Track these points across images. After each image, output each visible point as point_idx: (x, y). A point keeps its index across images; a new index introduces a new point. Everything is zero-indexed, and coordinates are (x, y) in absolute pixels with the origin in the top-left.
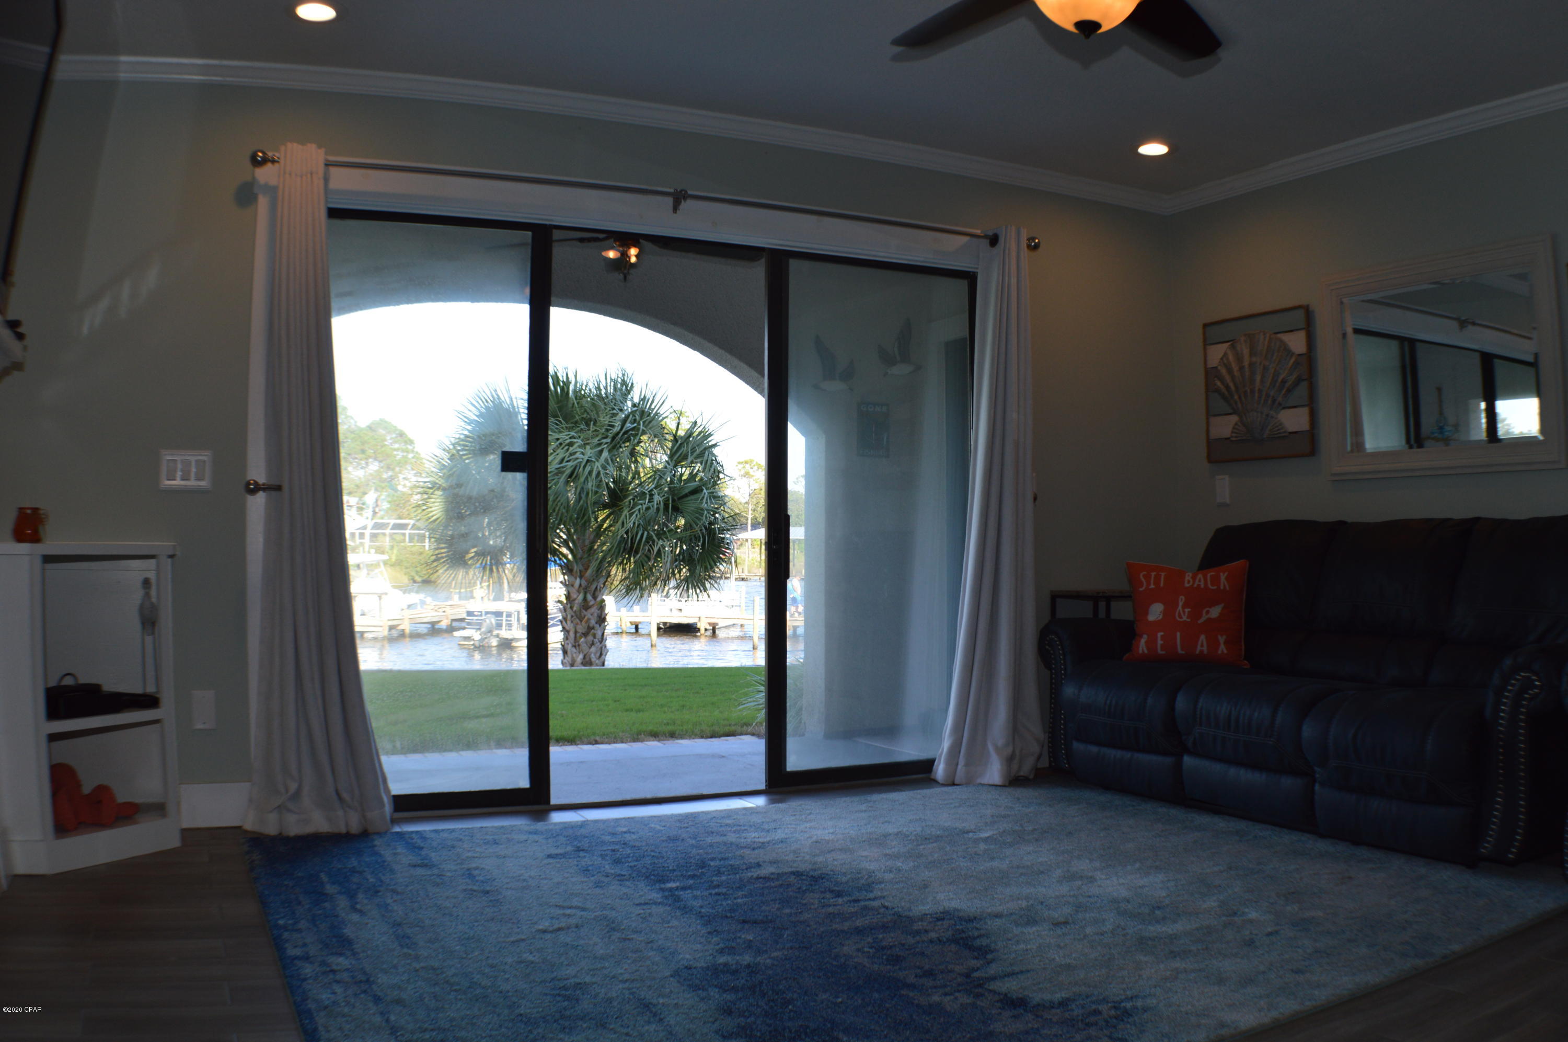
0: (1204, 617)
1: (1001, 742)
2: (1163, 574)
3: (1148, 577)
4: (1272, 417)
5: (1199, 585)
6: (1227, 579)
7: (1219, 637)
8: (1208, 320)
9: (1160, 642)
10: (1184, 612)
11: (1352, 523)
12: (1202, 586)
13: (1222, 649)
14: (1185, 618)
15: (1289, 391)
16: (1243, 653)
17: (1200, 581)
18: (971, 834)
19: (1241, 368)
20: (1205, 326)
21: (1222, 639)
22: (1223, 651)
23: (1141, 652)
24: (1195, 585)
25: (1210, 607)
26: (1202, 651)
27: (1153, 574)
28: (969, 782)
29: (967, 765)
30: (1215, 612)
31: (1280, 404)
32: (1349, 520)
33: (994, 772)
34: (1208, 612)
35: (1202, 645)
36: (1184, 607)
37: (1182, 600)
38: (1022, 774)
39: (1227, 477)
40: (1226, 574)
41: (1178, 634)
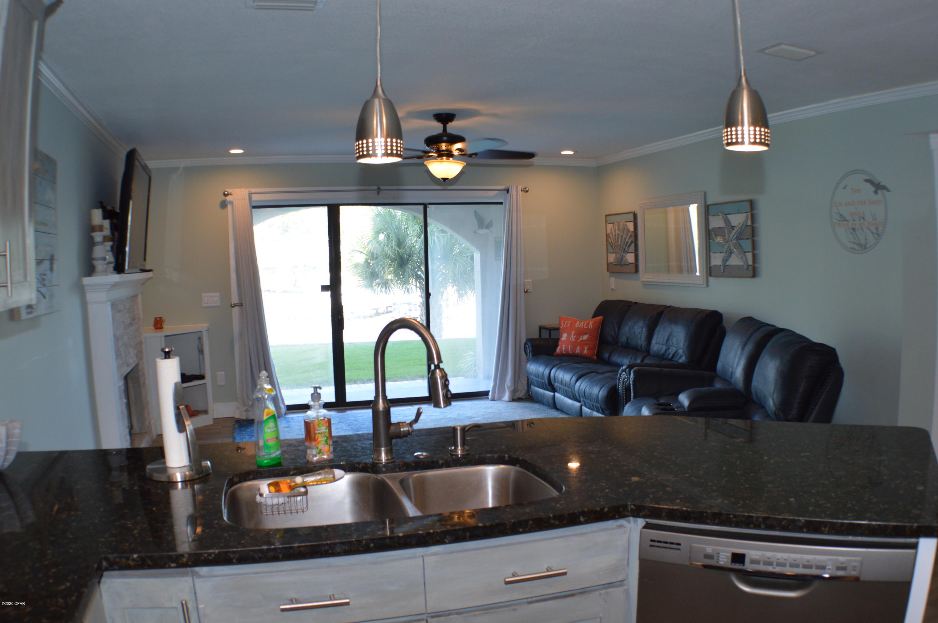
0: (581, 339)
1: (509, 385)
2: (570, 322)
3: (564, 323)
4: (624, 256)
5: (581, 327)
6: (592, 324)
7: (585, 347)
8: (607, 214)
9: (564, 349)
10: (573, 337)
11: (640, 303)
12: (582, 327)
13: (586, 352)
14: (573, 340)
15: (629, 246)
16: (595, 353)
17: (581, 325)
18: (473, 419)
19: (615, 235)
20: (606, 216)
21: (586, 348)
22: (585, 353)
23: (558, 352)
24: (579, 327)
25: (584, 335)
26: (577, 353)
27: (566, 321)
28: (500, 399)
29: (498, 393)
30: (585, 337)
31: (626, 251)
32: (639, 302)
33: (507, 397)
34: (582, 337)
35: (578, 350)
36: (574, 335)
37: (573, 332)
38: (519, 397)
39: (613, 278)
40: (592, 322)
41: (570, 346)
